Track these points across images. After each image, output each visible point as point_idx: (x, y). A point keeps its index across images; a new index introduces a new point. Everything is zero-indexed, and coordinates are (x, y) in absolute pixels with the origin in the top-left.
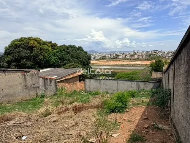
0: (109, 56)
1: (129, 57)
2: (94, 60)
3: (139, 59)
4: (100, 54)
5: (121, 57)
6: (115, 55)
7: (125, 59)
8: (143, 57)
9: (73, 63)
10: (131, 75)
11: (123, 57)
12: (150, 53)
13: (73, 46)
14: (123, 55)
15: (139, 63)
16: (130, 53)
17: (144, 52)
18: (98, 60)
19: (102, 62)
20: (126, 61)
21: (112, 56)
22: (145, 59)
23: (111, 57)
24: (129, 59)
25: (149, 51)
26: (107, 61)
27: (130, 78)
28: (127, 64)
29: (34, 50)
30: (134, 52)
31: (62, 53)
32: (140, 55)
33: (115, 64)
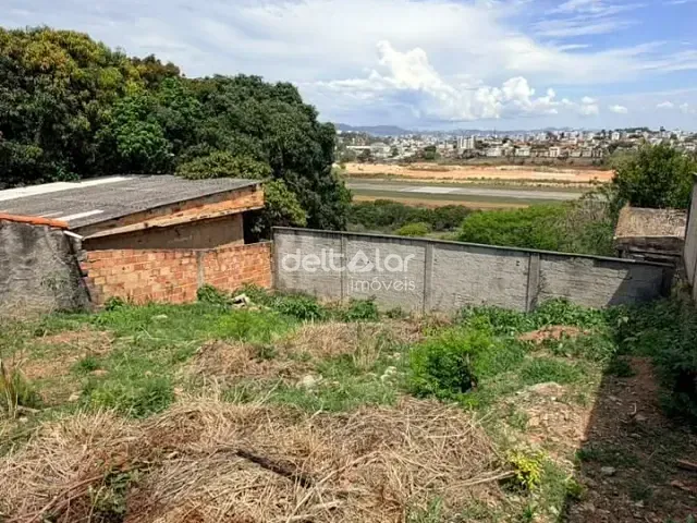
0: (451, 146)
1: (526, 153)
2: (391, 161)
3: (569, 160)
4: (414, 138)
5: (496, 152)
6: (472, 147)
7: (510, 159)
8: (585, 154)
9: (225, 155)
10: (523, 222)
11: (503, 152)
12: (615, 137)
13: (252, 77)
14: (506, 145)
15: (565, 179)
16: (532, 139)
17: (589, 132)
18: (407, 161)
19: (423, 170)
20: (515, 167)
21: (462, 147)
22: (590, 161)
23: (456, 152)
24: (530, 160)
25: (610, 132)
26: (439, 167)
27: (518, 235)
28: (519, 181)
29: (42, 86)
30: (549, 134)
31: (187, 105)
32: (572, 147)
33: (469, 179)
